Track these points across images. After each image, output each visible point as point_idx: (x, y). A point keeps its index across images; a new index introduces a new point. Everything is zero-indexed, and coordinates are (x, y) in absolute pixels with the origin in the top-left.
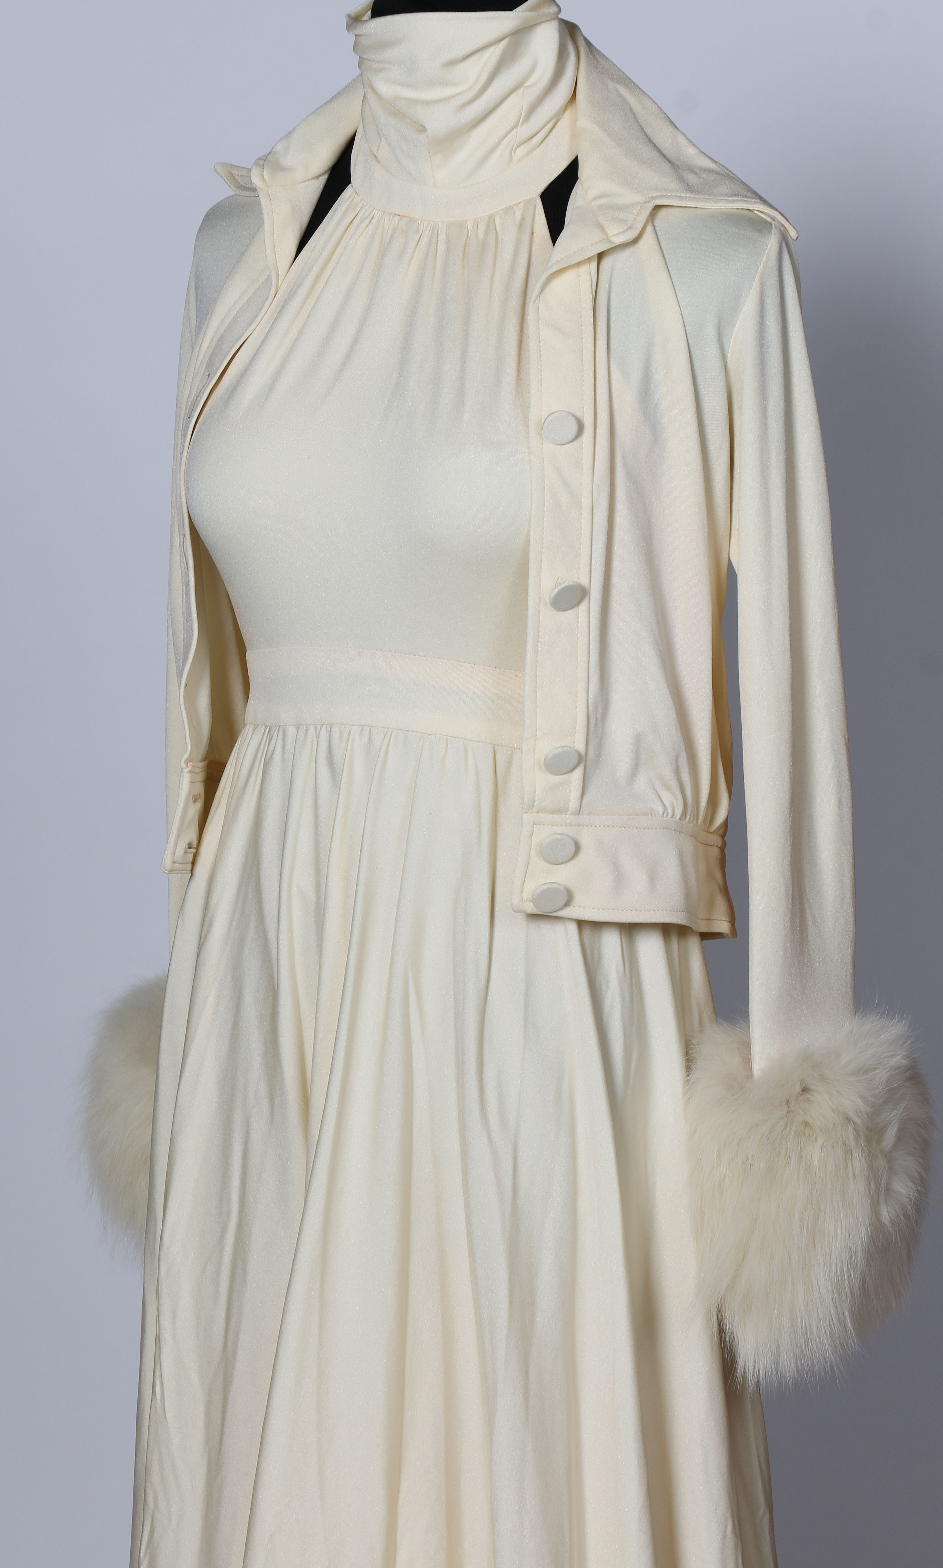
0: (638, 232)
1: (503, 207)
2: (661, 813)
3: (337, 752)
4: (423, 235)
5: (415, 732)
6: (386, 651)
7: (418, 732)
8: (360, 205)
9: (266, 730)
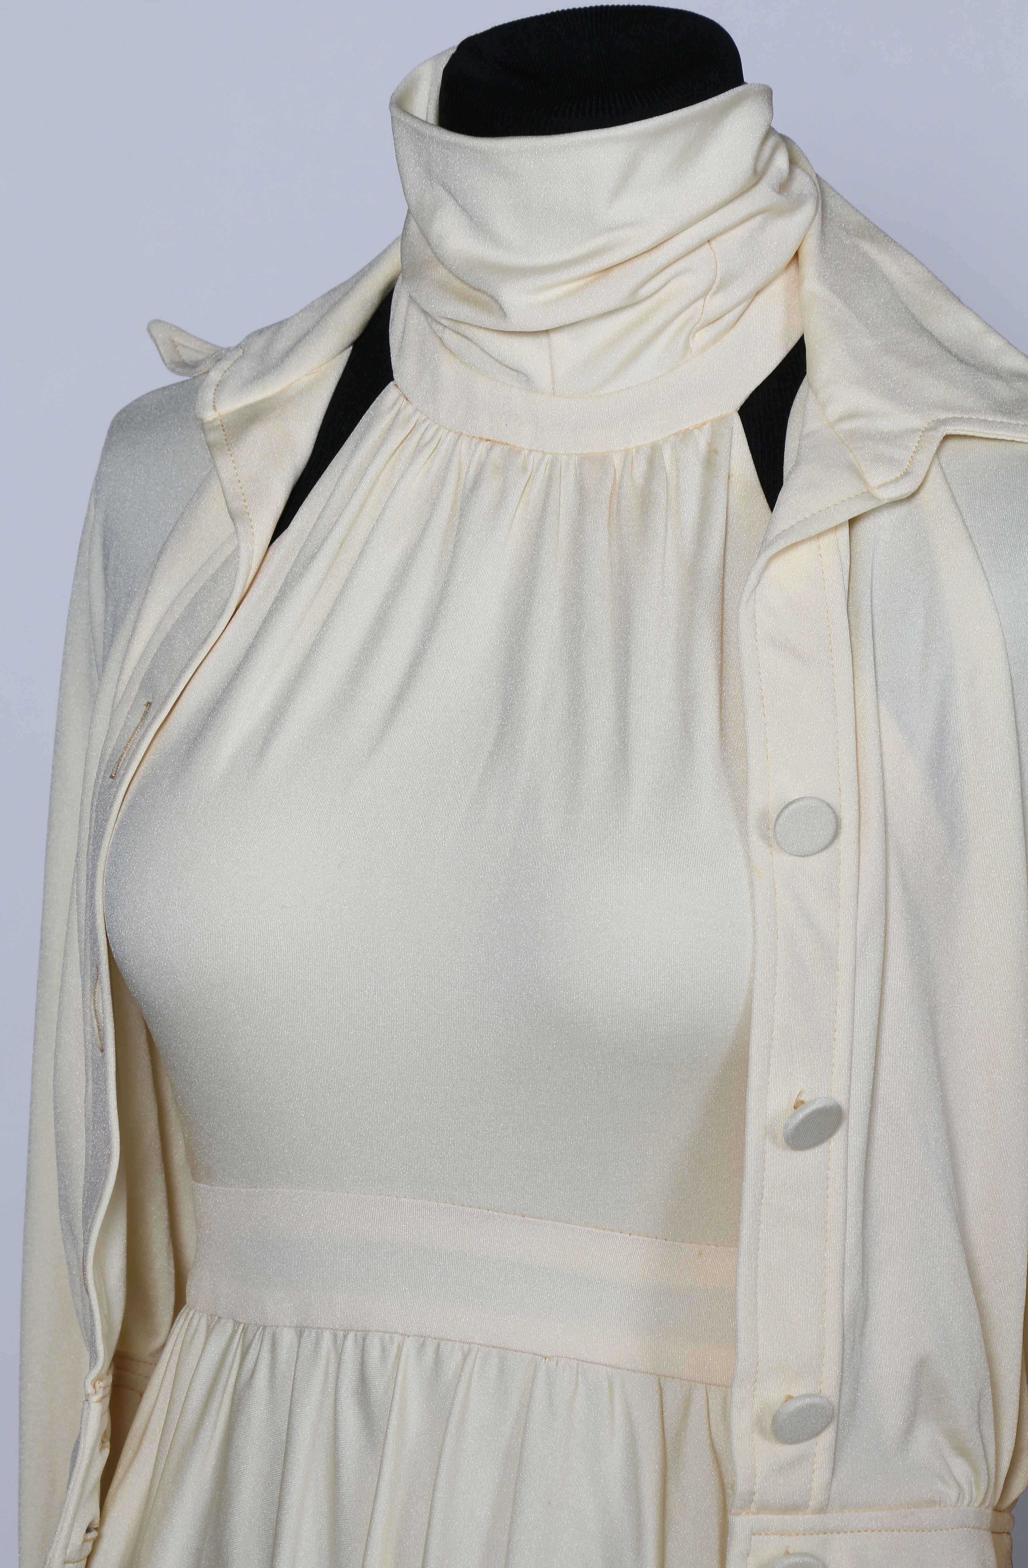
0: (920, 481)
1: (676, 431)
2: (954, 1499)
3: (378, 1384)
4: (534, 477)
5: (520, 1351)
6: (471, 1207)
7: (525, 1352)
8: (414, 419)
9: (237, 1330)
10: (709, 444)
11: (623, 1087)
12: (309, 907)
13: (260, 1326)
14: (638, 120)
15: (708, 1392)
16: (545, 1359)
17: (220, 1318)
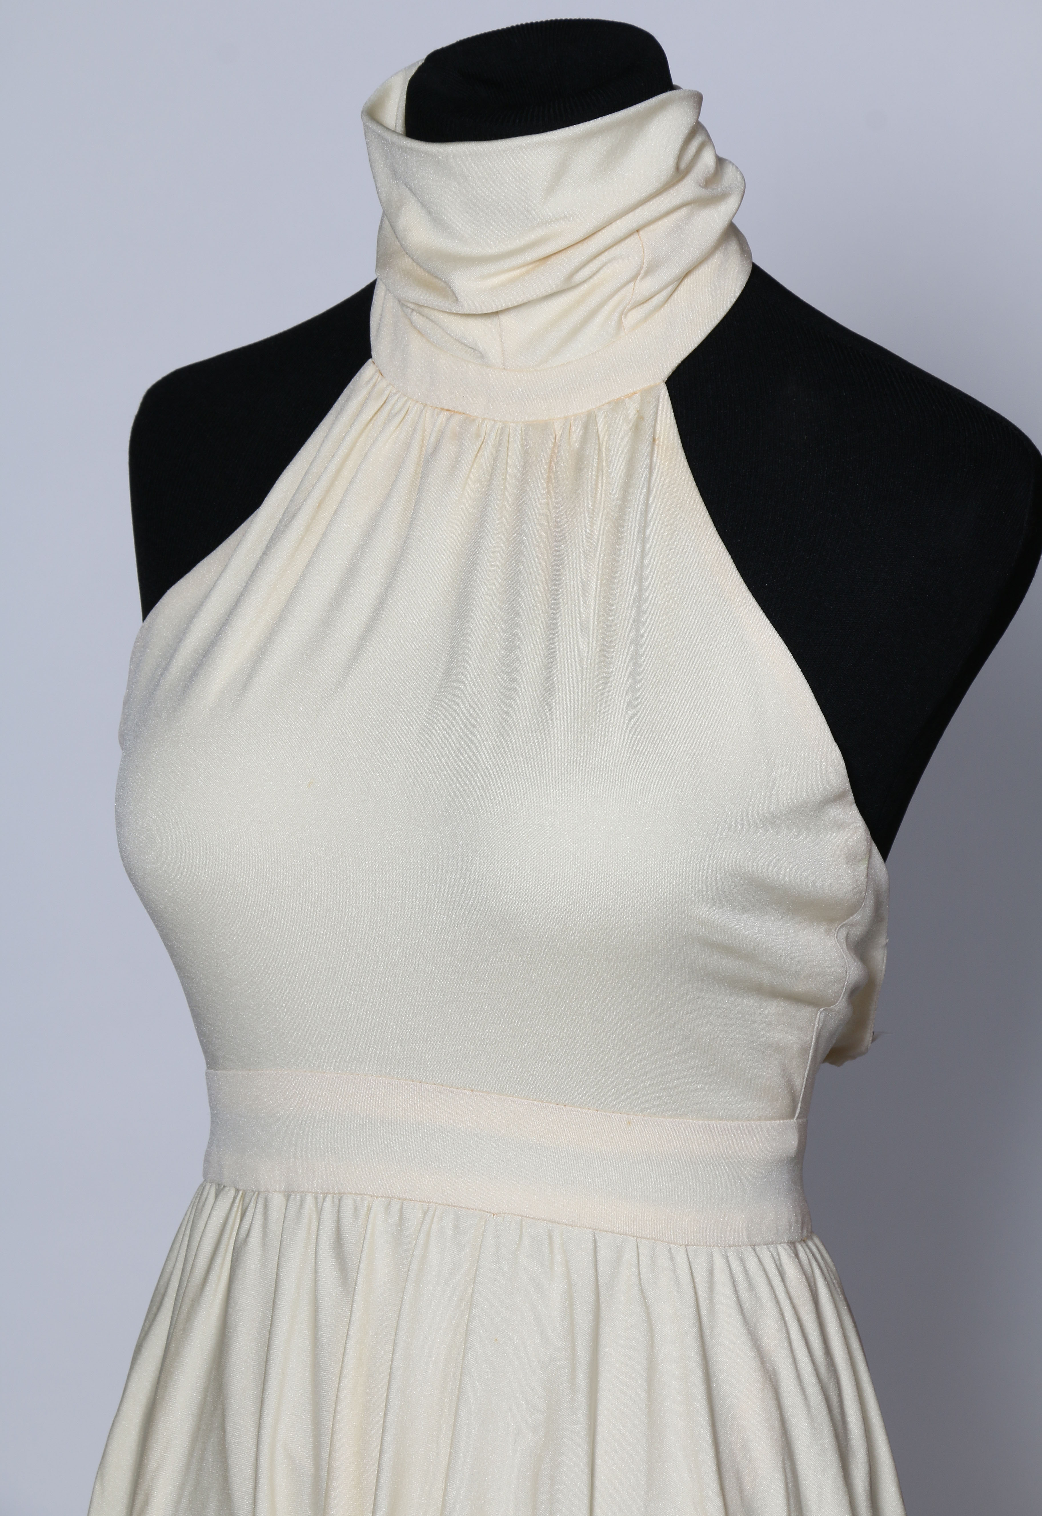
1: (609, 400)
3: (350, 1237)
4: (486, 442)
5: (471, 1209)
6: (427, 1083)
7: (476, 1210)
8: (387, 393)
9: (237, 1196)
10: (638, 411)
11: (550, 976)
12: (282, 822)
13: (255, 1191)
14: (567, 127)
15: (639, 1244)
16: (494, 1215)
17: (224, 1186)
